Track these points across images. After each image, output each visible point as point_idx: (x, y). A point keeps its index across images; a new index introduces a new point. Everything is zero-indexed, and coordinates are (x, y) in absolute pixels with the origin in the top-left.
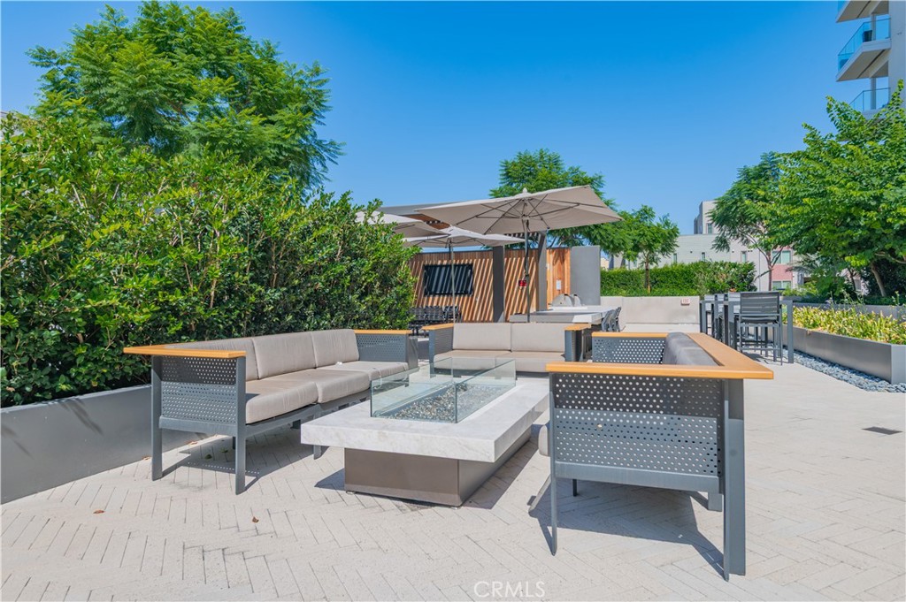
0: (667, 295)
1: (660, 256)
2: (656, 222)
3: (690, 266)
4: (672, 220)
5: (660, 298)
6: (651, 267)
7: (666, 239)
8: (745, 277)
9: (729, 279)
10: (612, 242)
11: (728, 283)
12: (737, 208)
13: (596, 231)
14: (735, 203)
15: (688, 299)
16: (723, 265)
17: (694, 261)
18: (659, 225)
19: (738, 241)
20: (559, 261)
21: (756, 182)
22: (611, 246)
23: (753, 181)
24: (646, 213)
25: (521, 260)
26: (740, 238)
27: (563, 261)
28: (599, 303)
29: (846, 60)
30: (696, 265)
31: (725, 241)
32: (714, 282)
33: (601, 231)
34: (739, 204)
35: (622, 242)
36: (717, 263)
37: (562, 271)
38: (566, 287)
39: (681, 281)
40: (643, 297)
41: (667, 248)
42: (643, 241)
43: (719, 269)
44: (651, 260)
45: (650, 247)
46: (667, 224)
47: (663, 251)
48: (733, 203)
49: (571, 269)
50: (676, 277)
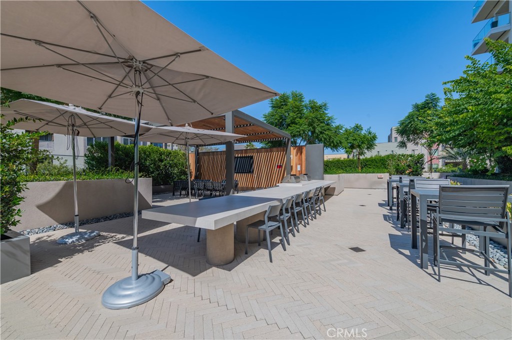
0: (370, 173)
1: (366, 151)
2: (363, 132)
3: (384, 157)
4: (373, 131)
5: (365, 174)
6: (361, 157)
7: (370, 142)
8: (418, 162)
9: (408, 164)
10: (333, 142)
11: (407, 166)
12: (412, 125)
13: (321, 135)
14: (410, 122)
15: (382, 175)
16: (403, 155)
17: (387, 154)
18: (365, 134)
19: (412, 143)
20: (299, 154)
21: (423, 111)
22: (332, 145)
23: (421, 110)
24: (358, 128)
25: (278, 153)
26: (413, 142)
27: (301, 153)
28: (323, 179)
29: (478, 43)
30: (388, 156)
31: (404, 143)
32: (398, 165)
33: (324, 136)
34: (412, 123)
35: (339, 142)
36: (400, 155)
37: (300, 160)
38: (303, 169)
39: (379, 164)
40: (356, 174)
41: (370, 146)
42: (356, 143)
43: (401, 158)
44: (361, 153)
45: (359, 146)
46: (370, 133)
47: (368, 148)
48: (409, 123)
49: (306, 158)
50: (377, 162)
